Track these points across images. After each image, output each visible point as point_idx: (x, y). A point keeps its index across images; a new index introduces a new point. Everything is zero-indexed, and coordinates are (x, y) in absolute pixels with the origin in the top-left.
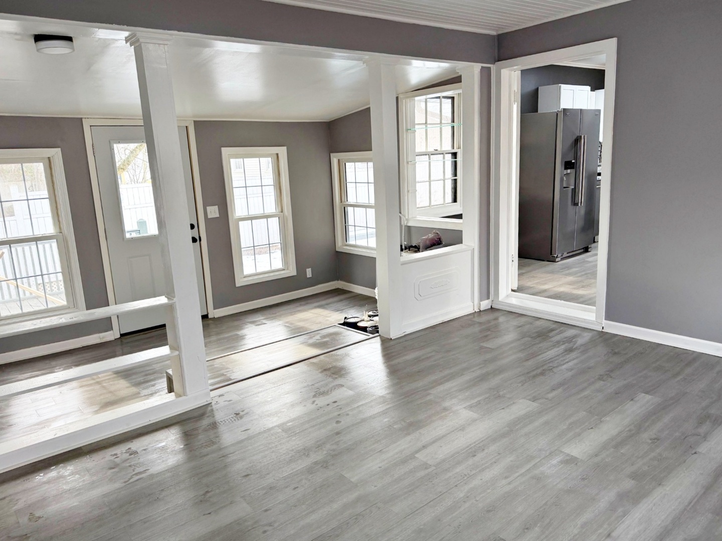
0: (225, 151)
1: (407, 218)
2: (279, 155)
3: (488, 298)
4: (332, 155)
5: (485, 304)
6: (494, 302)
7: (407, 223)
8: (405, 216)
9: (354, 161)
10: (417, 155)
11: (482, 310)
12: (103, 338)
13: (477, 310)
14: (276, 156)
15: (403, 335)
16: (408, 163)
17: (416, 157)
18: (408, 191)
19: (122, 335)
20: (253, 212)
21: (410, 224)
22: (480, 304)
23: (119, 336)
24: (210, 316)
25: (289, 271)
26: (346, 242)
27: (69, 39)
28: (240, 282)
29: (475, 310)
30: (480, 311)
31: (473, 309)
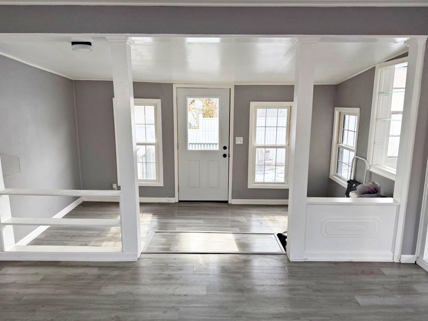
0: (253, 104)
1: (370, 164)
2: (292, 107)
3: (413, 253)
4: (336, 108)
5: (407, 258)
6: (418, 259)
7: (369, 169)
8: (368, 162)
9: (350, 114)
10: (392, 114)
11: (401, 262)
12: (170, 200)
13: (396, 261)
14: (290, 108)
15: (303, 261)
16: (377, 119)
17: (392, 115)
18: (374, 143)
19: (180, 201)
20: (268, 143)
21: (372, 170)
22: (401, 257)
23: (178, 201)
24: (229, 202)
25: (288, 185)
26: (337, 173)
27: (89, 44)
28: (251, 186)
29: (394, 260)
30: (400, 262)
31: (392, 259)
